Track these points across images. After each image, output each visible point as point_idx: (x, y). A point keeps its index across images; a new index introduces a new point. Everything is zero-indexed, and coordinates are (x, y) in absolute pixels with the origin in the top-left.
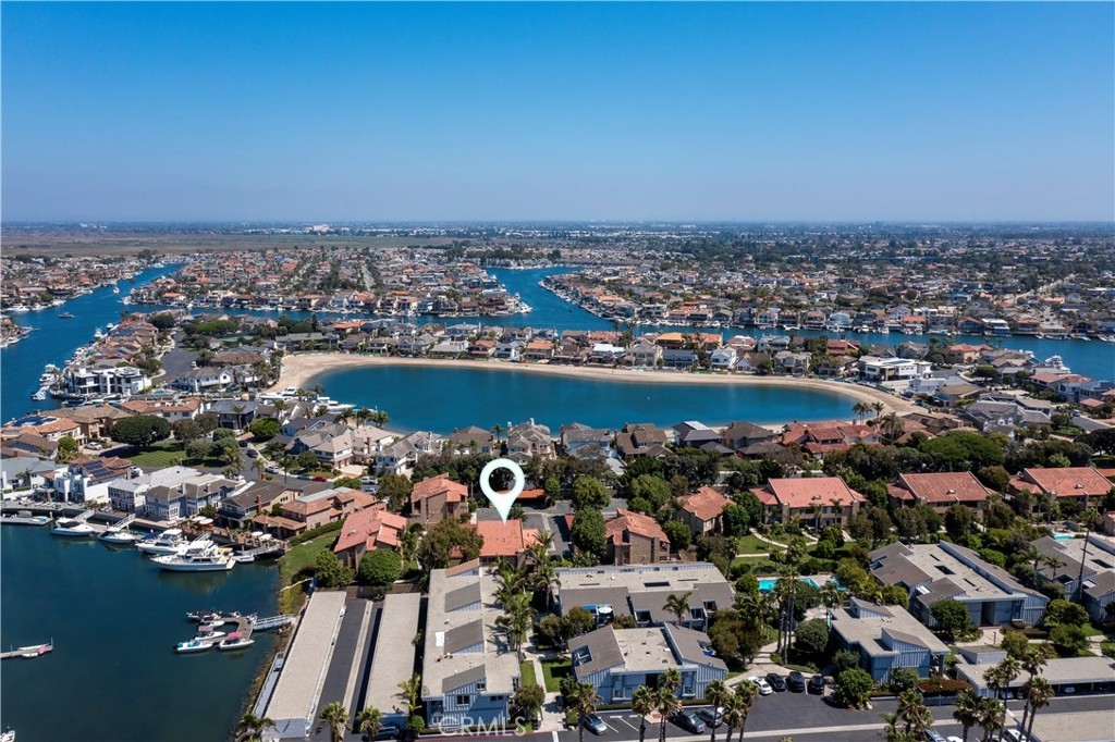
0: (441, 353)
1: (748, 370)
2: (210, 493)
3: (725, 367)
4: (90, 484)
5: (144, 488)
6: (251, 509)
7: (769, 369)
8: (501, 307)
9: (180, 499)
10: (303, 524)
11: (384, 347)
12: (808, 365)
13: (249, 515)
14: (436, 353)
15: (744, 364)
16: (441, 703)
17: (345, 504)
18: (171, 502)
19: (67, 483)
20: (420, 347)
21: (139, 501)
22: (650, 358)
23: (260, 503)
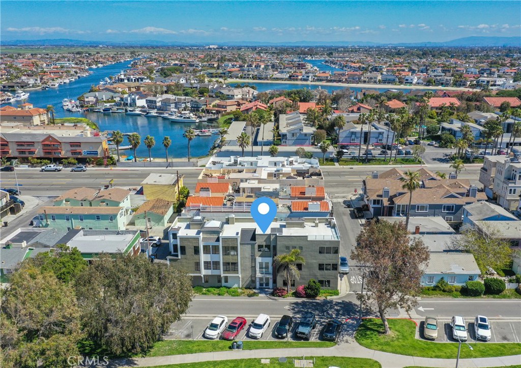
0: (277, 78)
1: (422, 84)
2: (186, 101)
3: (411, 83)
4: (138, 99)
5: (160, 99)
6: (204, 105)
7: (432, 83)
8: (304, 68)
9: (175, 103)
10: (226, 109)
11: (251, 76)
12: (452, 81)
13: (204, 107)
14: (274, 78)
15: (420, 81)
16: (286, 135)
17: (242, 104)
18: (172, 103)
19: (129, 98)
20: (267, 76)
21: (159, 104)
22: (375, 79)
23: (208, 103)
